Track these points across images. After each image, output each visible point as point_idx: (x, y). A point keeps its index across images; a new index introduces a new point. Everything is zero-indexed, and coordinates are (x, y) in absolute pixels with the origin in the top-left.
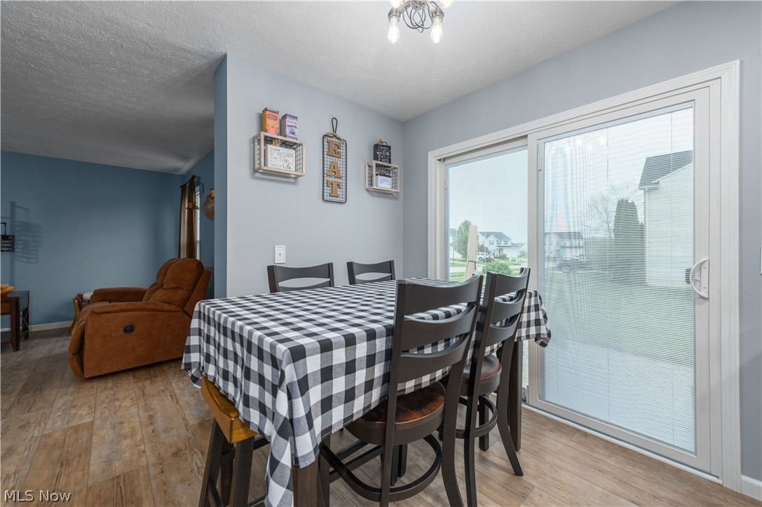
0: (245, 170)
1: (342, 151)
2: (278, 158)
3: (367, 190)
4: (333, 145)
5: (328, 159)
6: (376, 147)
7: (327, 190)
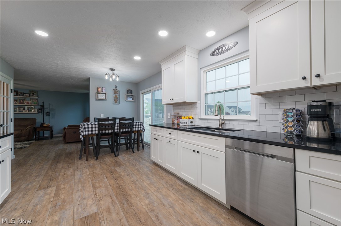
0: (94, 99)
1: (118, 92)
2: (101, 96)
3: (126, 101)
4: (116, 91)
5: (114, 95)
6: (128, 90)
7: (114, 102)
